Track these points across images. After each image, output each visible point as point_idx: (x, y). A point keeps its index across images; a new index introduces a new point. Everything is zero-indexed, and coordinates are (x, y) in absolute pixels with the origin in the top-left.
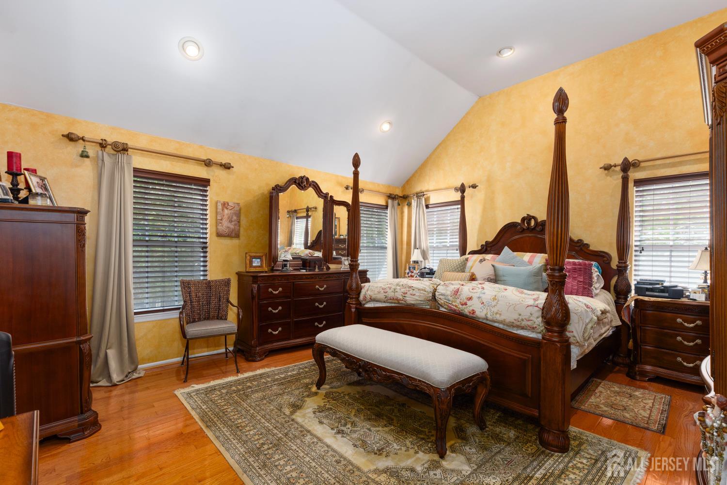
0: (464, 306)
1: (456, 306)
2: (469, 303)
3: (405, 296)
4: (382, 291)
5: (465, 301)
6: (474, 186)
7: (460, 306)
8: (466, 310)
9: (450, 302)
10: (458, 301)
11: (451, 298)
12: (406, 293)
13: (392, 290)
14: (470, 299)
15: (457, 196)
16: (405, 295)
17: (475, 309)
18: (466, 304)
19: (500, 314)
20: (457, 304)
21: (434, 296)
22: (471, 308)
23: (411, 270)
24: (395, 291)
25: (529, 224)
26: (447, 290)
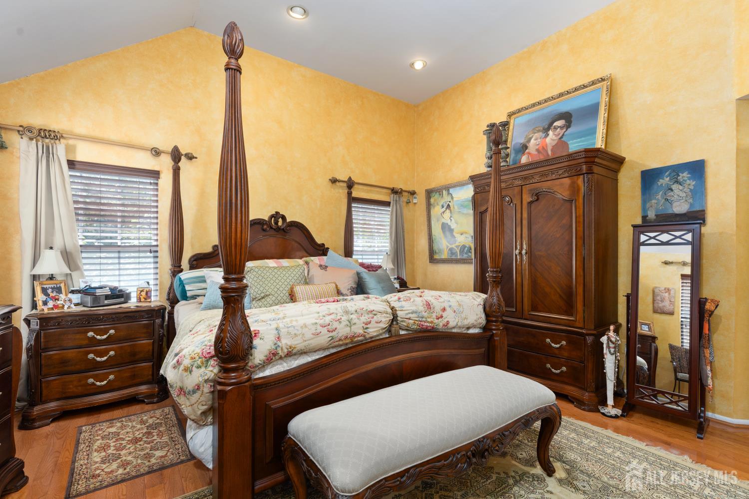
0: (440, 320)
1: (432, 322)
2: (444, 314)
3: (367, 328)
5: (441, 313)
6: (190, 157)
7: (436, 321)
8: (440, 324)
9: (424, 319)
10: (434, 315)
11: (426, 315)
12: (370, 322)
14: (444, 310)
16: (368, 326)
17: (449, 320)
18: (442, 317)
19: (467, 319)
20: (432, 320)
21: (395, 318)
22: (446, 320)
23: (51, 295)
25: (276, 223)
26: (416, 305)
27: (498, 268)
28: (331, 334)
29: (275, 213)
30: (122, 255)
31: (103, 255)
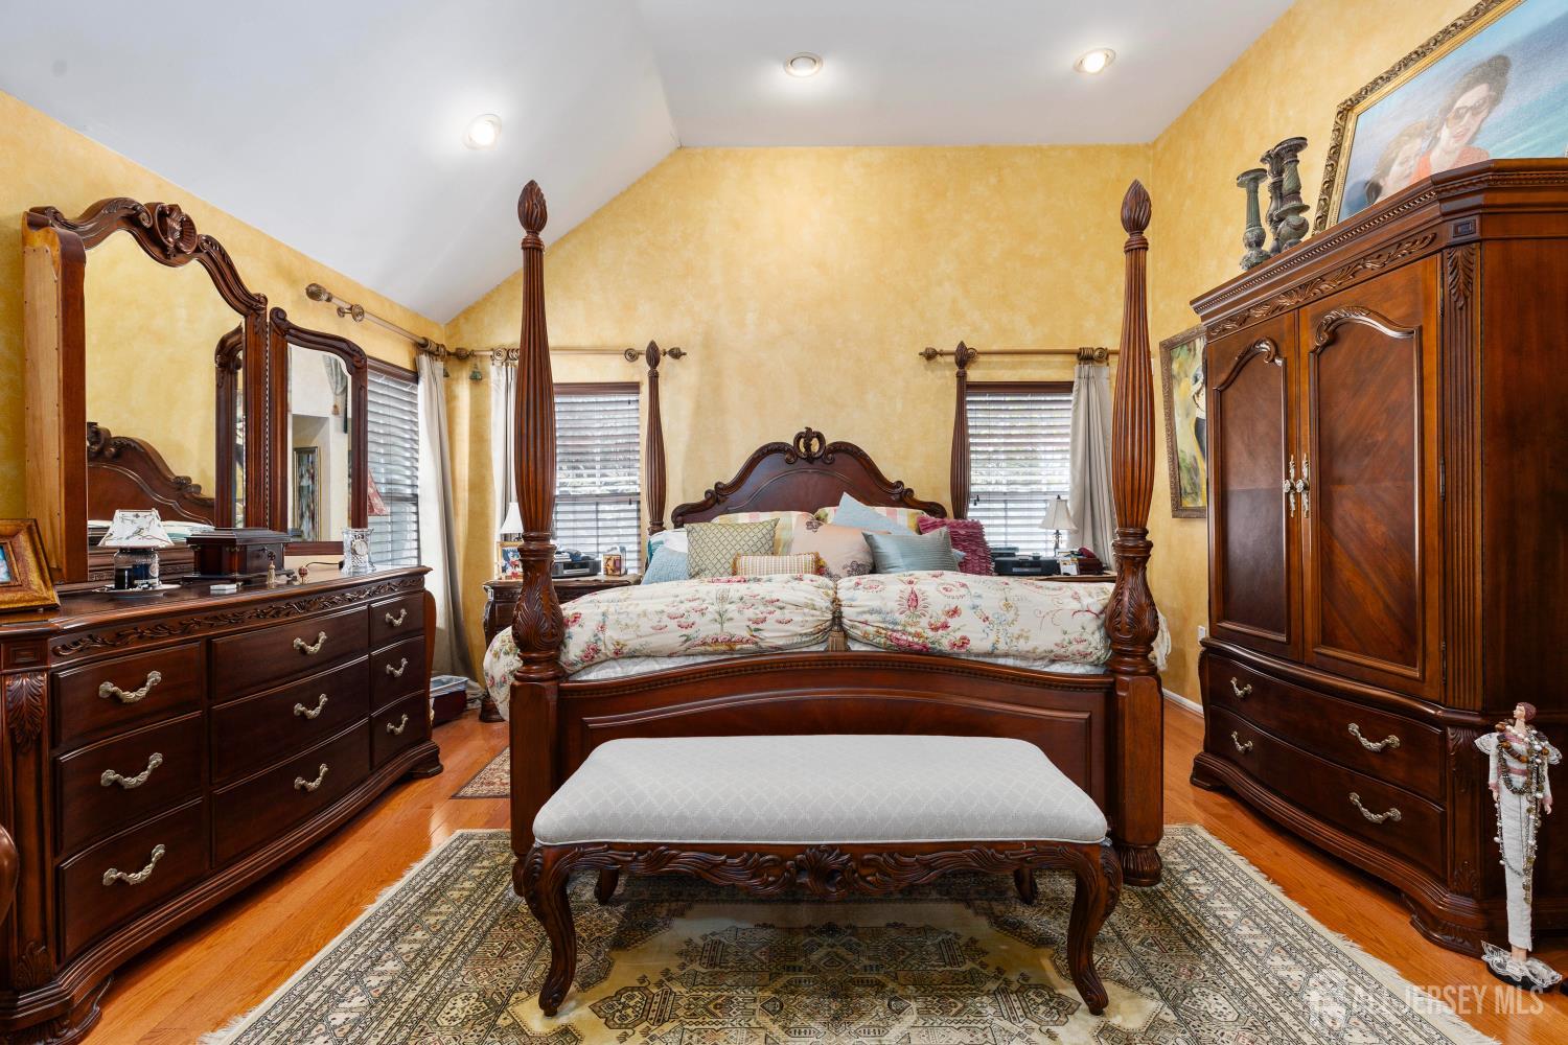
0: (940, 632)
1: (918, 635)
2: (953, 623)
3: (758, 630)
4: (673, 624)
5: (943, 619)
6: (676, 354)
7: (930, 634)
8: (945, 642)
9: (900, 628)
10: (924, 622)
11: (902, 618)
12: (764, 620)
13: (709, 616)
14: (955, 612)
15: (640, 371)
16: (760, 626)
17: (969, 636)
18: (945, 626)
19: (1027, 638)
20: (919, 630)
21: (837, 618)
22: (958, 635)
23: (512, 559)
24: (722, 617)
25: (808, 446)
26: (883, 599)
27: (1137, 526)
28: (685, 632)
29: (804, 430)
30: (601, 508)
31: (578, 508)
